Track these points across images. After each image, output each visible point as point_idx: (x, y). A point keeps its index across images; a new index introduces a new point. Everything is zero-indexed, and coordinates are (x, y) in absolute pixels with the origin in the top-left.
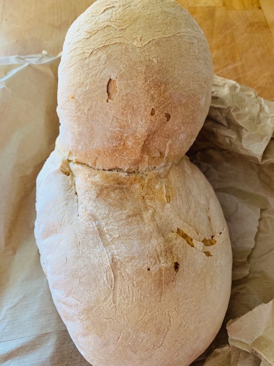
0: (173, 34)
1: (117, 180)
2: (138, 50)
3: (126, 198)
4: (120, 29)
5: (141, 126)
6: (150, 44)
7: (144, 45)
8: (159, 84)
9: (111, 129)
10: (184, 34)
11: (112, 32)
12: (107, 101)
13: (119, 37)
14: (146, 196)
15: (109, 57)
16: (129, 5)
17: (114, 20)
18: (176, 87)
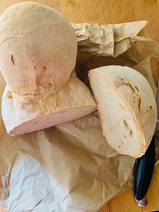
0: (38, 27)
1: (30, 99)
2: (21, 39)
3: (36, 107)
4: (11, 29)
5: (32, 75)
6: (27, 35)
7: (24, 36)
8: (35, 54)
9: (19, 77)
10: (45, 25)
11: (8, 31)
12: (13, 65)
13: (12, 34)
14: (46, 105)
15: (9, 44)
16: (14, 15)
17: (8, 25)
18: (45, 53)
